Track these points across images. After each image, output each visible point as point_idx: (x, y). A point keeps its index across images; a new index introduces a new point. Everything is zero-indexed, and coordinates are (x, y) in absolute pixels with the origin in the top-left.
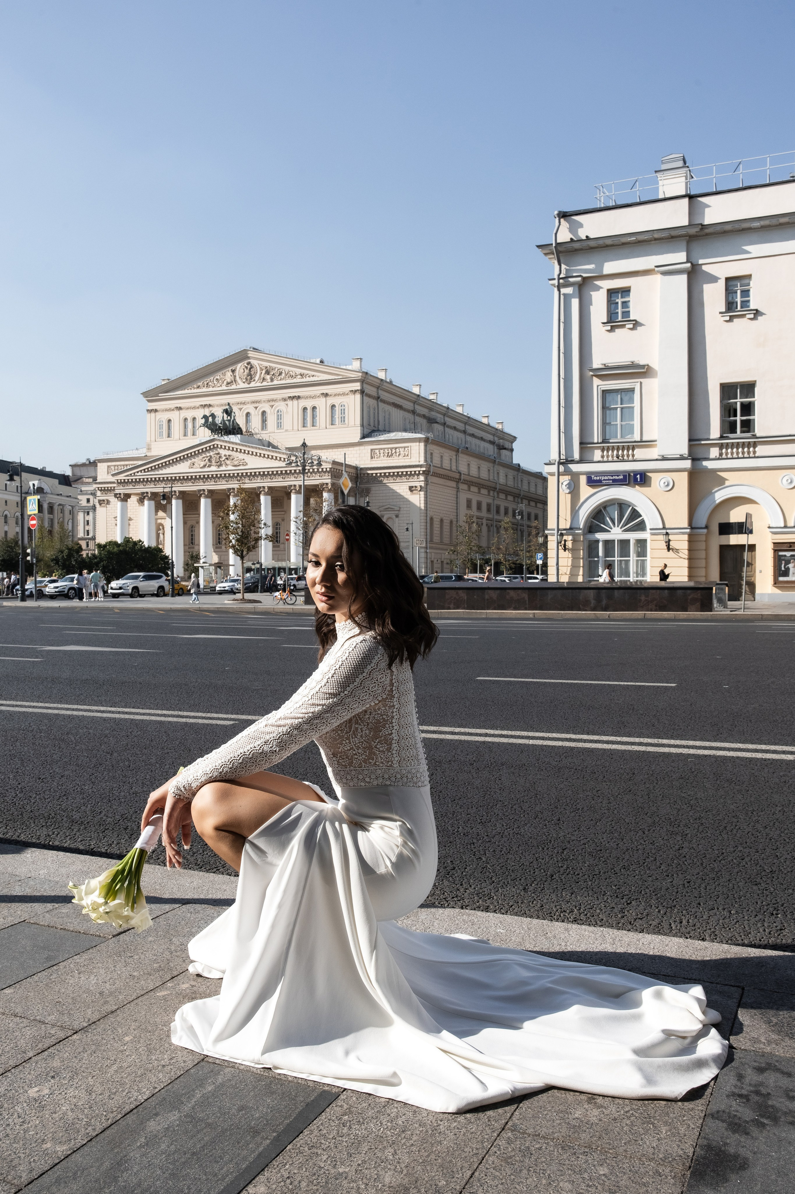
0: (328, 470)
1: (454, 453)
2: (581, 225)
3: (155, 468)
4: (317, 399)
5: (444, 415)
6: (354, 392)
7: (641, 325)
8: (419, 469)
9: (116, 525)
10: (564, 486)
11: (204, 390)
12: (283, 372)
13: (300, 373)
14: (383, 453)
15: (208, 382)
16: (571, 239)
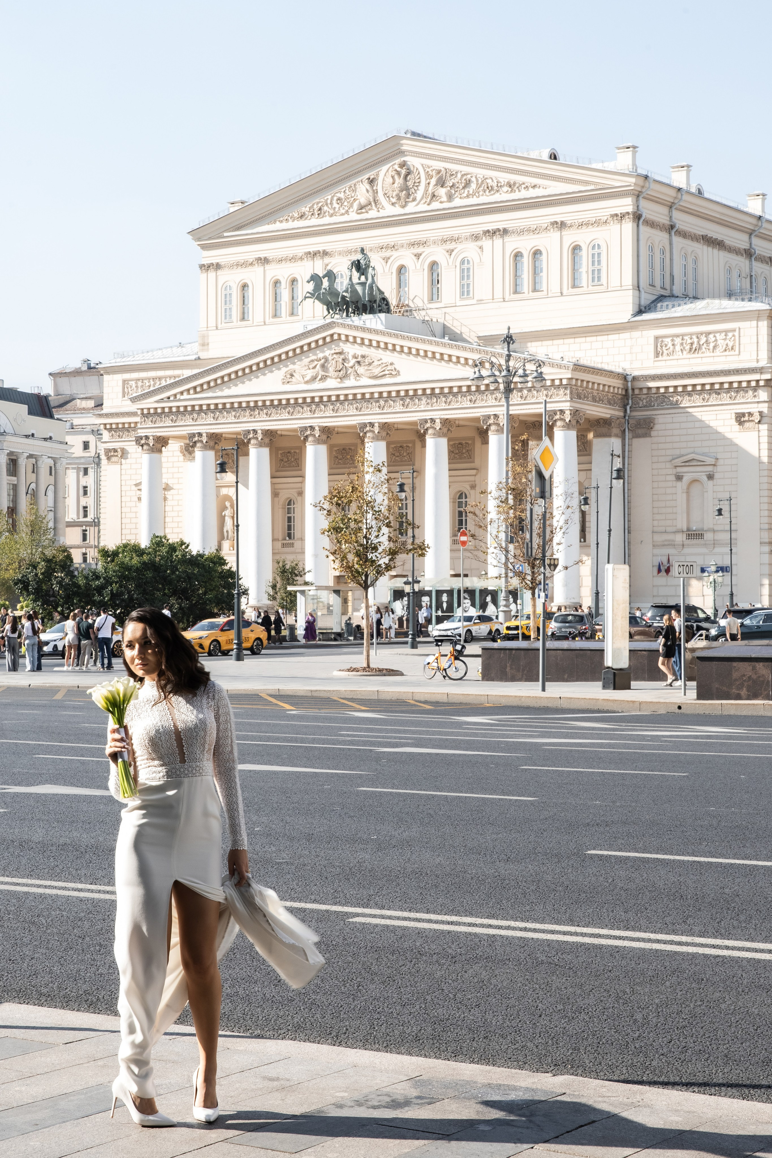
0: (565, 382)
3: (216, 385)
4: (543, 235)
6: (621, 217)
8: (757, 377)
9: (139, 499)
12: (473, 179)
13: (506, 181)
14: (682, 344)
15: (320, 205)
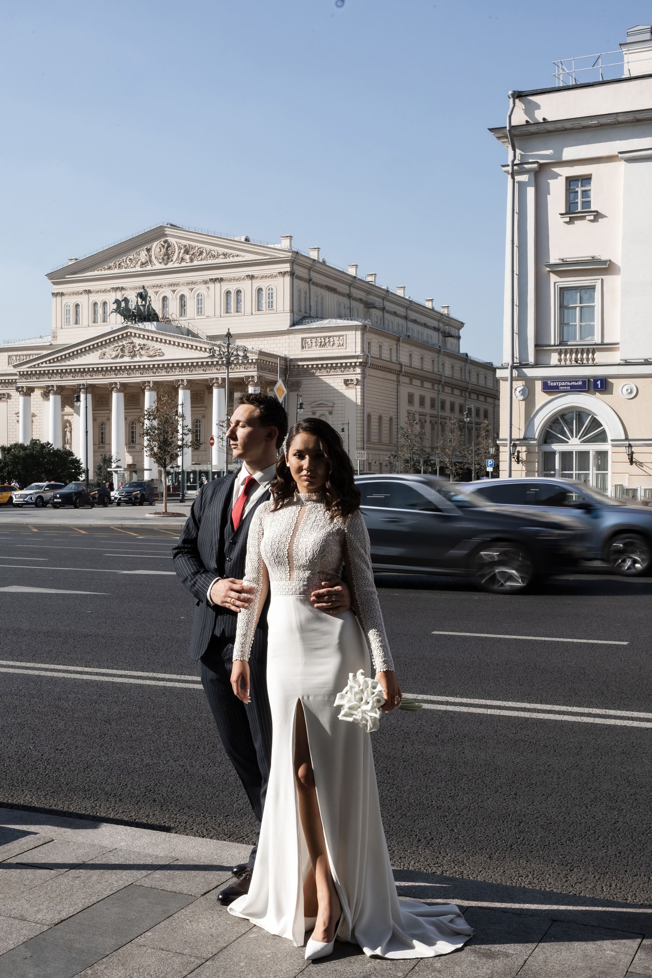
0: (254, 361)
1: (395, 342)
2: (538, 107)
3: (62, 359)
4: (242, 282)
5: (383, 299)
6: (283, 274)
7: (603, 216)
8: (355, 360)
9: (18, 421)
10: (517, 392)
11: (116, 271)
12: (204, 251)
13: (222, 252)
14: (316, 342)
15: (120, 262)
16: (527, 122)
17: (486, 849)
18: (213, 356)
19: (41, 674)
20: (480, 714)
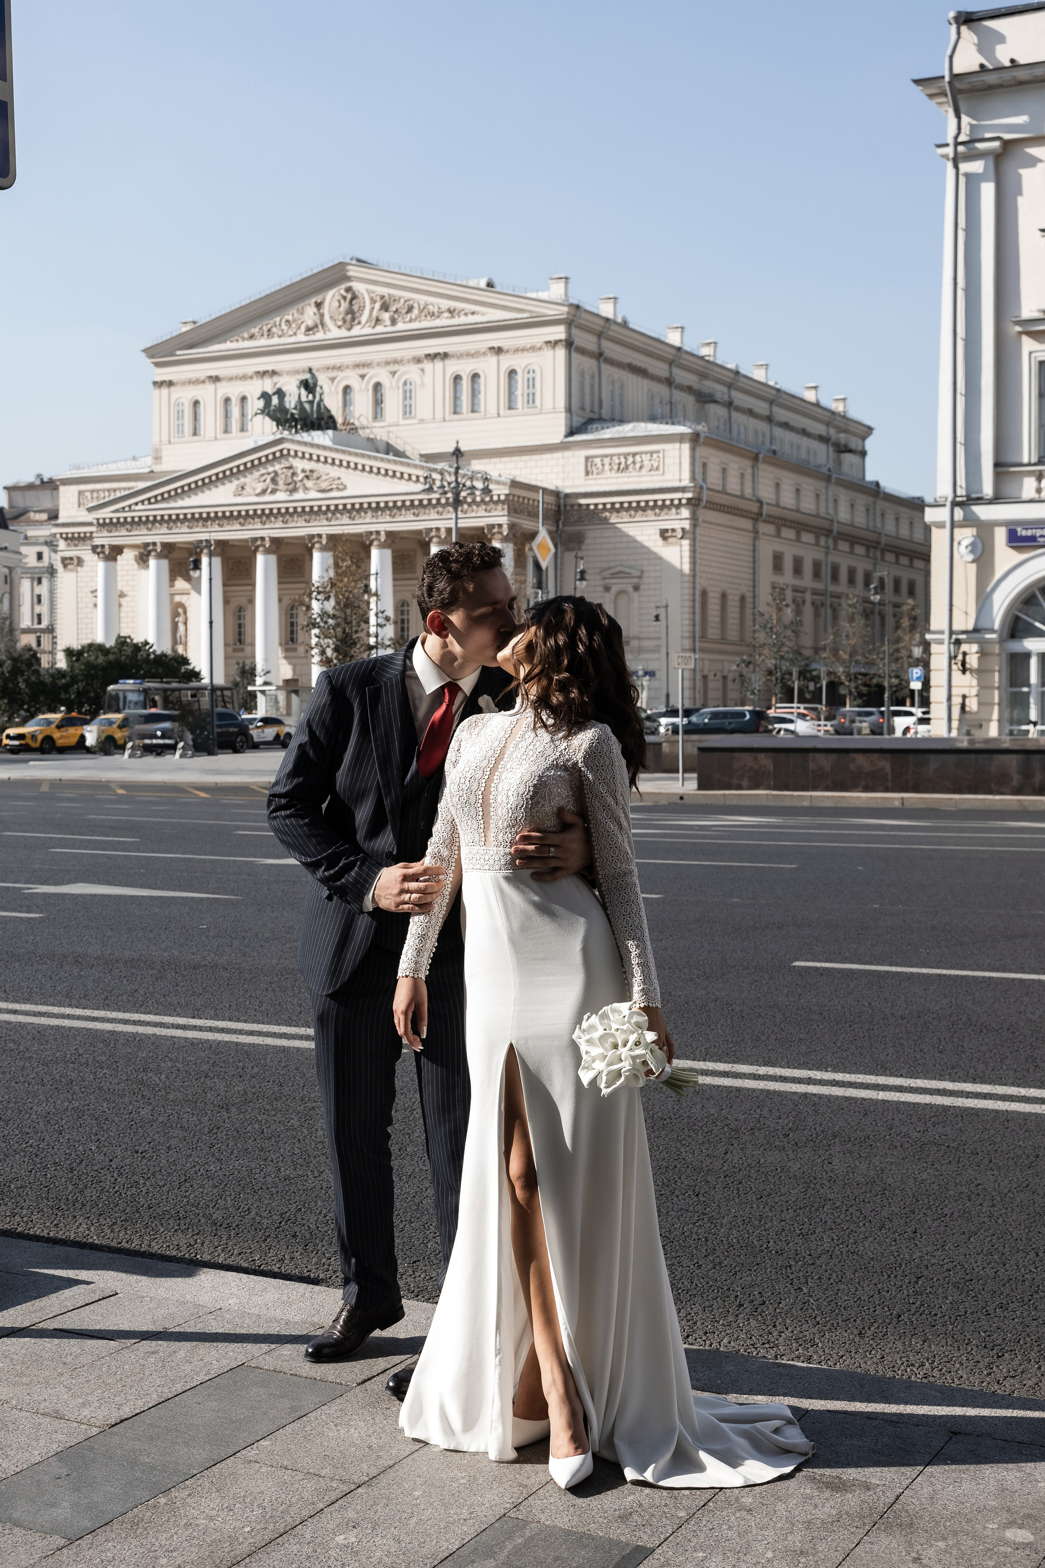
0: (502, 497)
1: (749, 463)
2: (1001, 39)
3: (170, 496)
4: (481, 359)
5: (730, 386)
6: (554, 344)
8: (679, 495)
9: (95, 605)
10: (962, 549)
11: (263, 342)
12: (416, 305)
13: (447, 307)
14: (610, 464)
15: (269, 326)
16: (982, 66)
17: (855, 1321)
18: (430, 490)
19: (116, 1029)
20: (864, 1099)
